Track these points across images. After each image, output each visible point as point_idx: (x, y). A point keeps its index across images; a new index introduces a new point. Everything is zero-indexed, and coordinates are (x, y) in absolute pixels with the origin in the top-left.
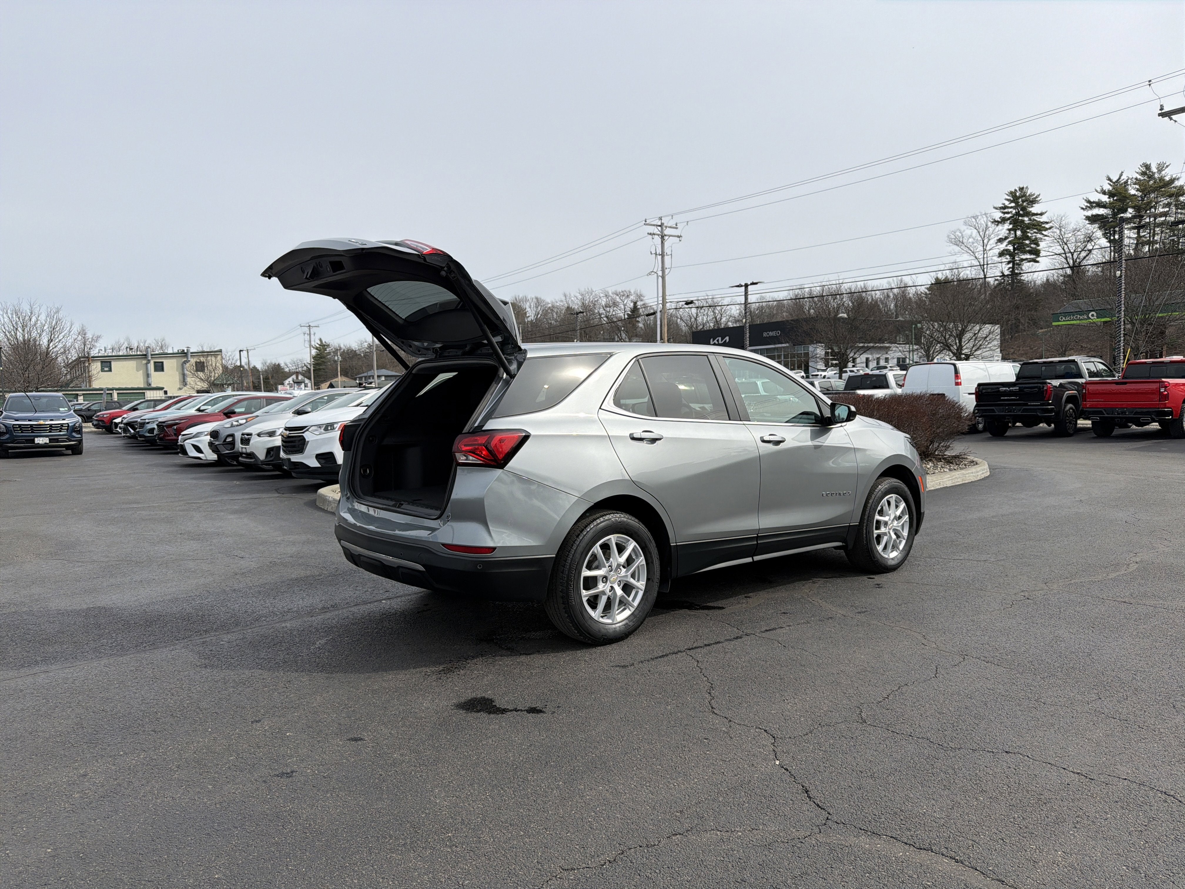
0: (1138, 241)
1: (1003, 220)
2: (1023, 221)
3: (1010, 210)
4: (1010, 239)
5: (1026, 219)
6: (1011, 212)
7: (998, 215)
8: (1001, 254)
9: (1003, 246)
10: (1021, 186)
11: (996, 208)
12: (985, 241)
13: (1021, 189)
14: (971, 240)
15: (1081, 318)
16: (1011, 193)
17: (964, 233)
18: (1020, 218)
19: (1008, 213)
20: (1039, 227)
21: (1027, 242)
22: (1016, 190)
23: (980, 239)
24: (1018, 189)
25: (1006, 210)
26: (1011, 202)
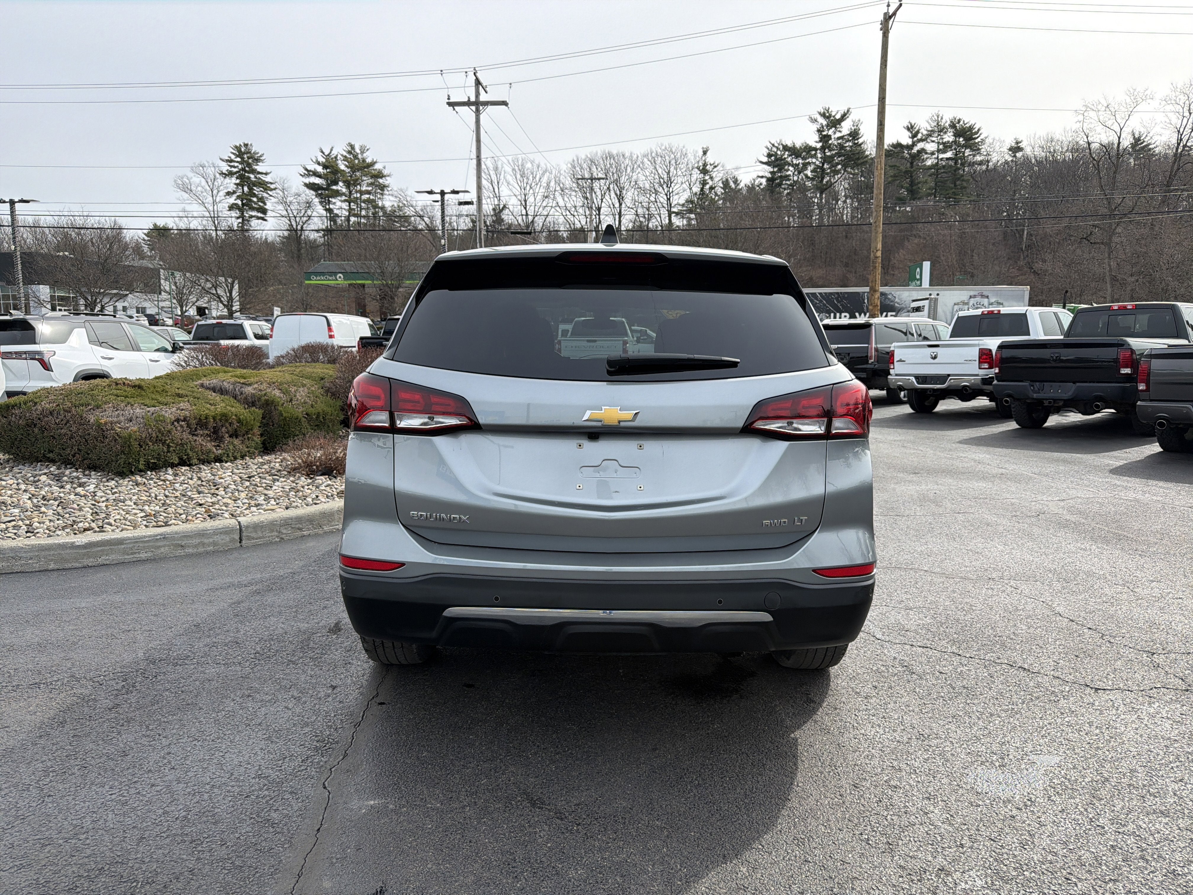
0: (350, 213)
1: (230, 174)
2: (249, 178)
3: (236, 164)
4: (238, 194)
5: (252, 176)
6: (238, 167)
7: (225, 168)
8: (231, 208)
9: (232, 200)
10: (246, 143)
11: (223, 160)
12: (215, 192)
13: (246, 145)
14: (199, 189)
15: (331, 278)
16: (236, 147)
17: (191, 181)
18: (246, 174)
19: (234, 167)
20: (265, 186)
21: (255, 199)
22: (240, 145)
23: (208, 188)
24: (242, 145)
25: (232, 164)
26: (237, 156)
